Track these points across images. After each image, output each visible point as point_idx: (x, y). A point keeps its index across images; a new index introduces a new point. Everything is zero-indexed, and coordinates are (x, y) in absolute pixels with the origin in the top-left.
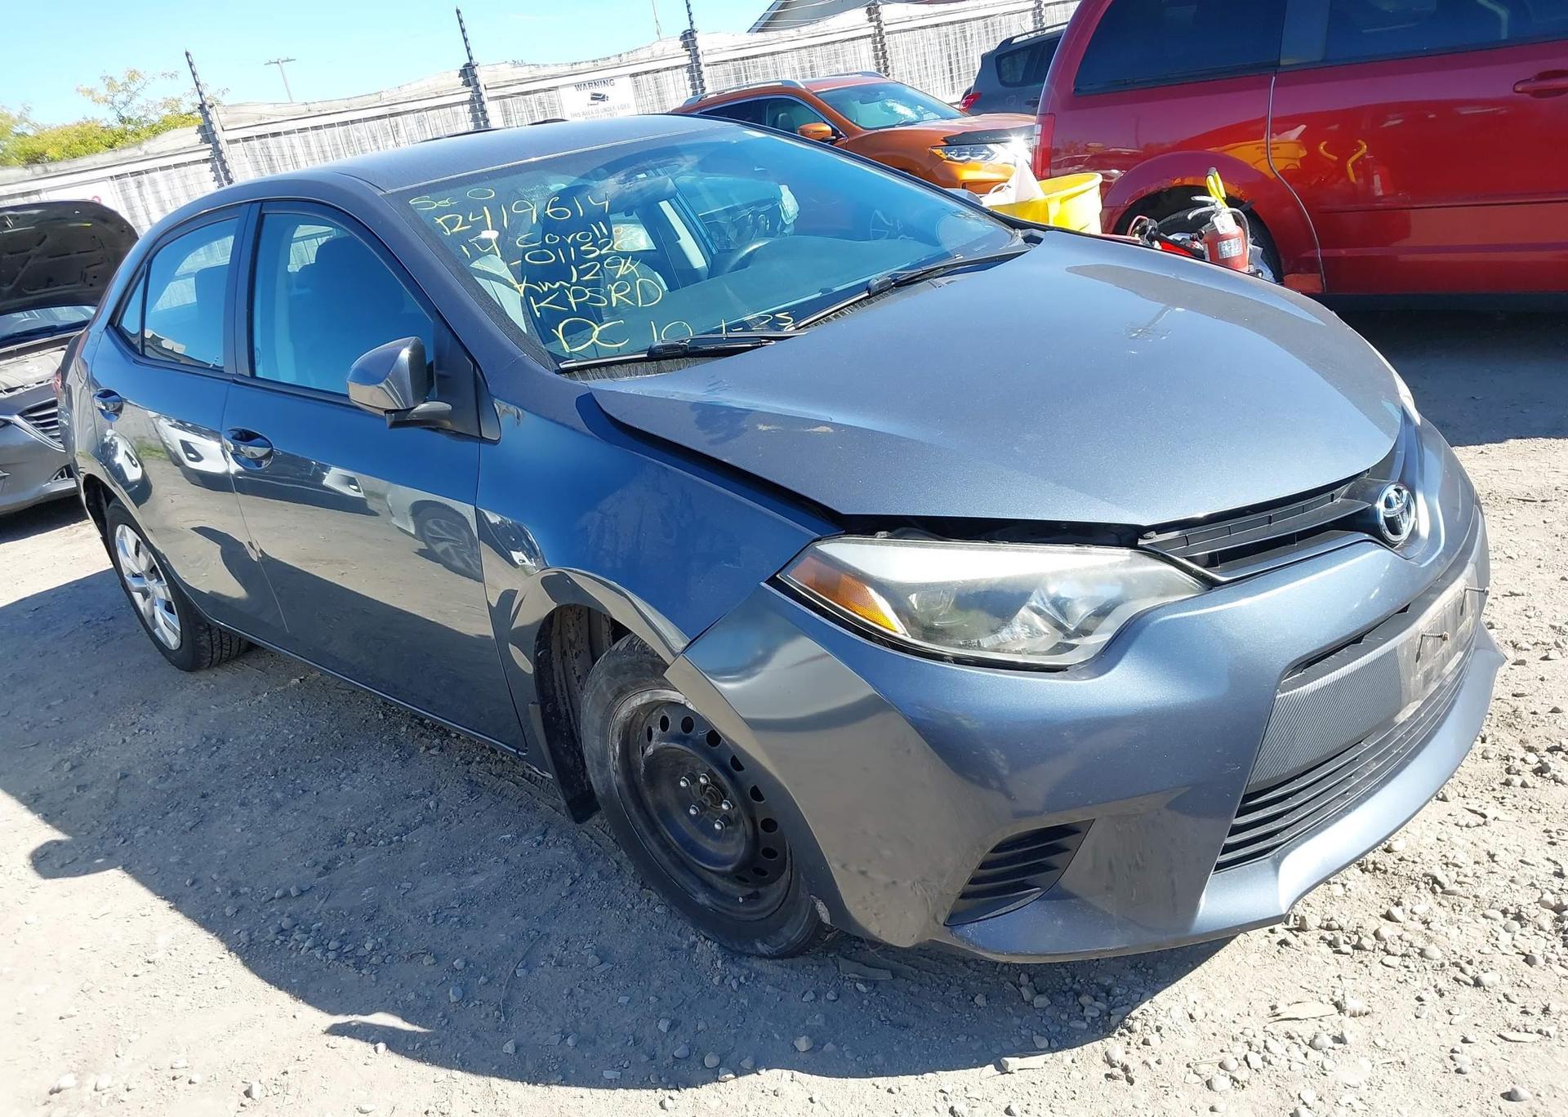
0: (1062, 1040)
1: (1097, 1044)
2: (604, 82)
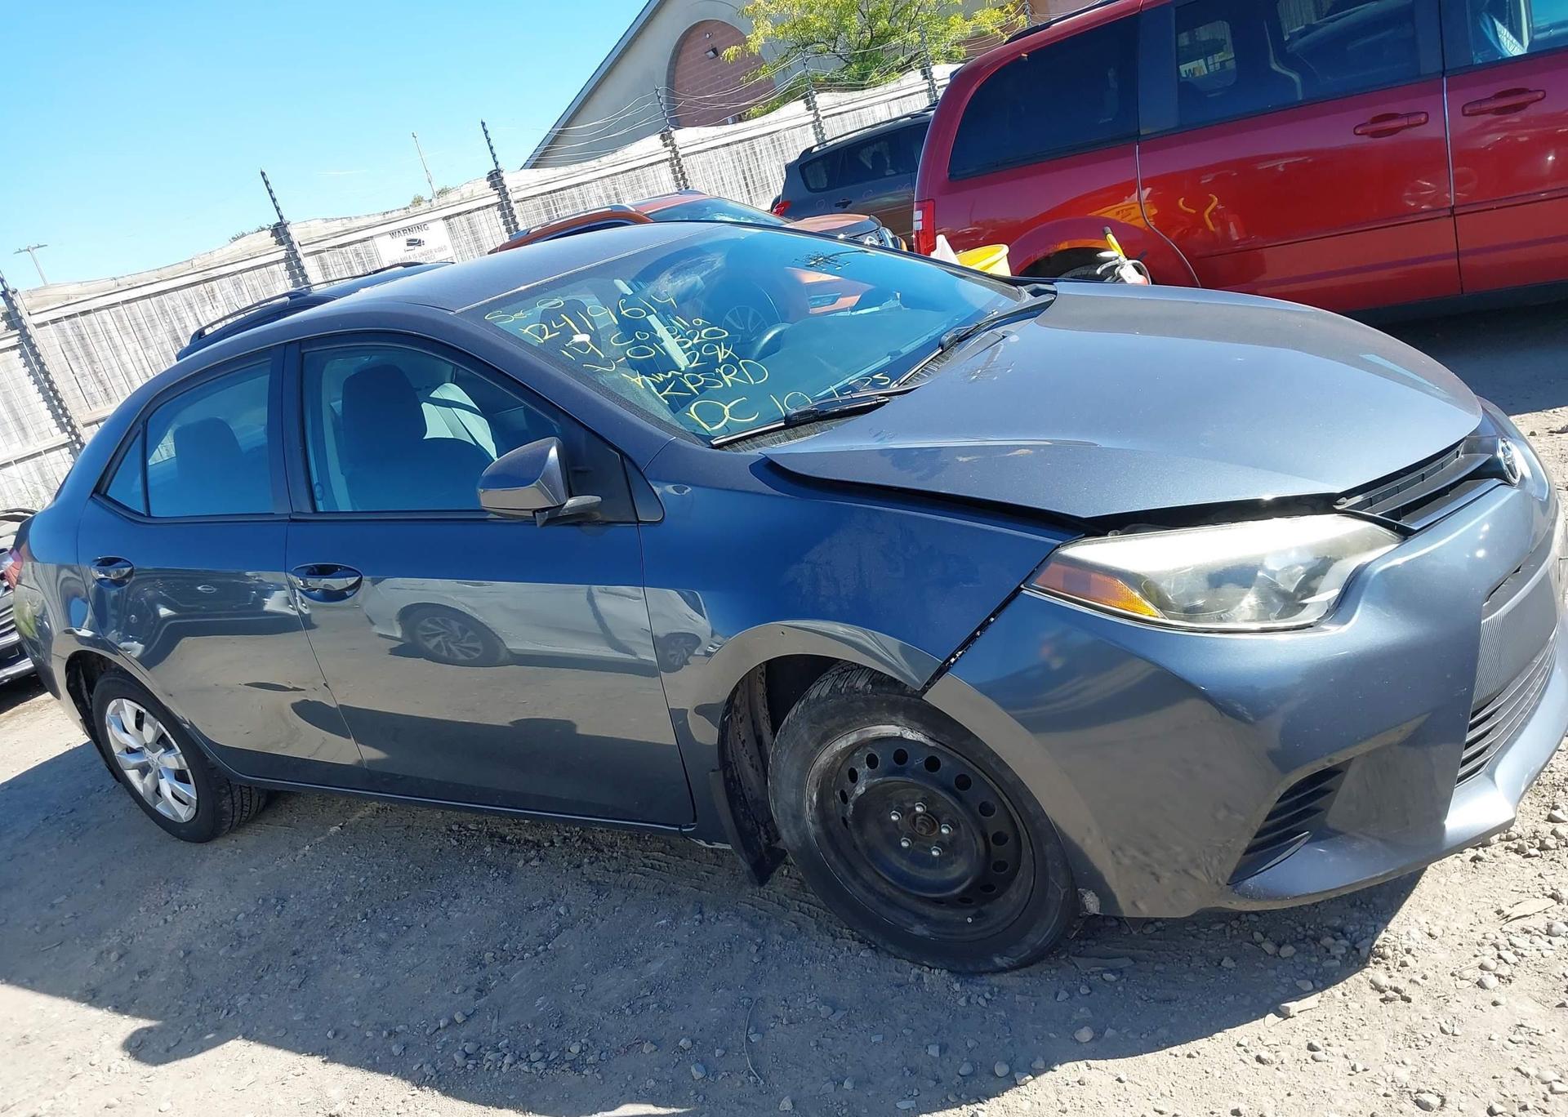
0: (1324, 980)
1: (1357, 976)
2: (419, 227)
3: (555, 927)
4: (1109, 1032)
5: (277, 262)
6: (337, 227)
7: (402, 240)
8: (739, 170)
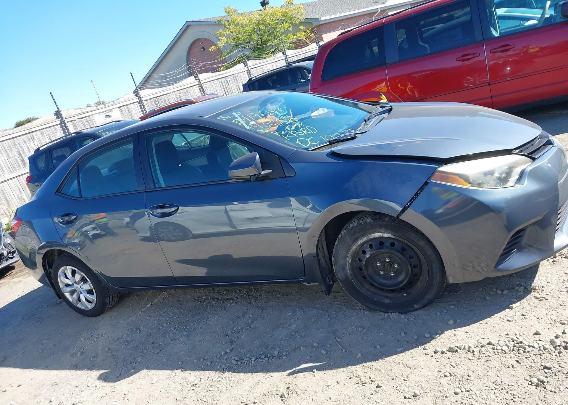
0: (520, 298)
1: (529, 296)
2: (109, 111)
3: (250, 321)
4: (458, 321)
5: (57, 125)
6: (79, 111)
7: (103, 116)
8: (222, 88)
